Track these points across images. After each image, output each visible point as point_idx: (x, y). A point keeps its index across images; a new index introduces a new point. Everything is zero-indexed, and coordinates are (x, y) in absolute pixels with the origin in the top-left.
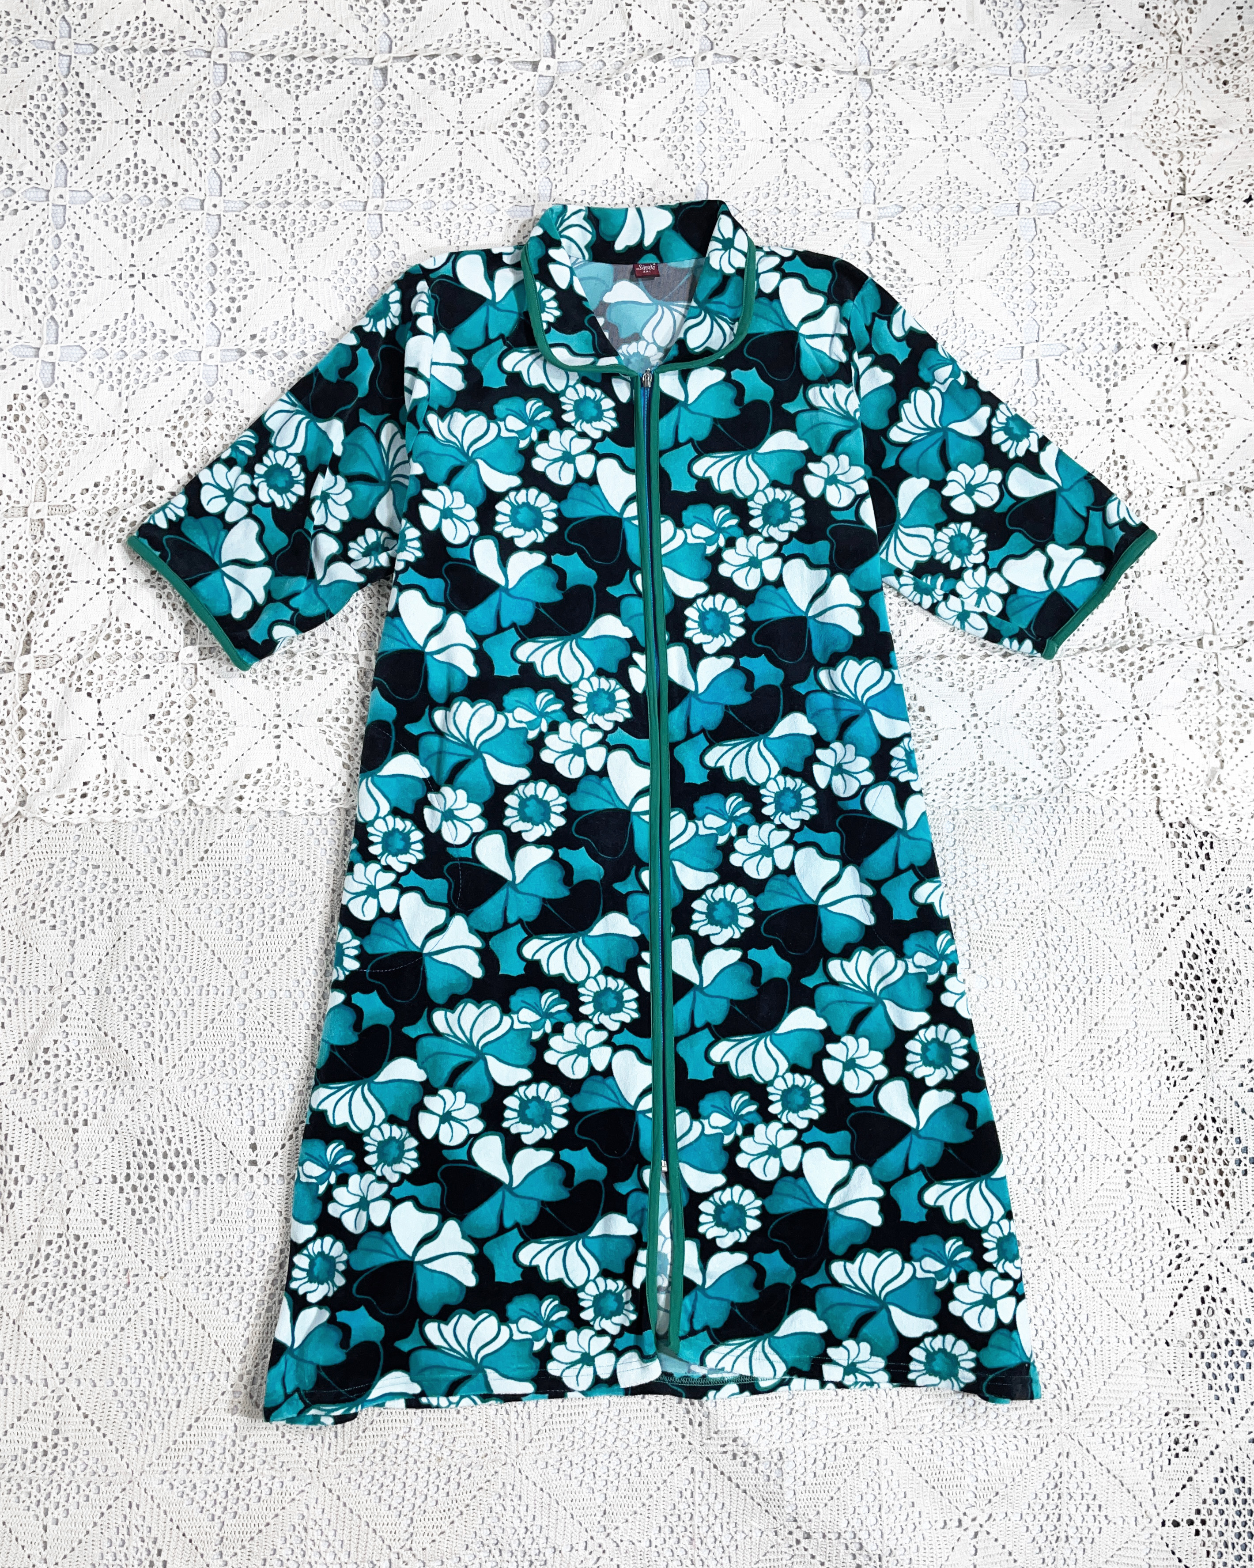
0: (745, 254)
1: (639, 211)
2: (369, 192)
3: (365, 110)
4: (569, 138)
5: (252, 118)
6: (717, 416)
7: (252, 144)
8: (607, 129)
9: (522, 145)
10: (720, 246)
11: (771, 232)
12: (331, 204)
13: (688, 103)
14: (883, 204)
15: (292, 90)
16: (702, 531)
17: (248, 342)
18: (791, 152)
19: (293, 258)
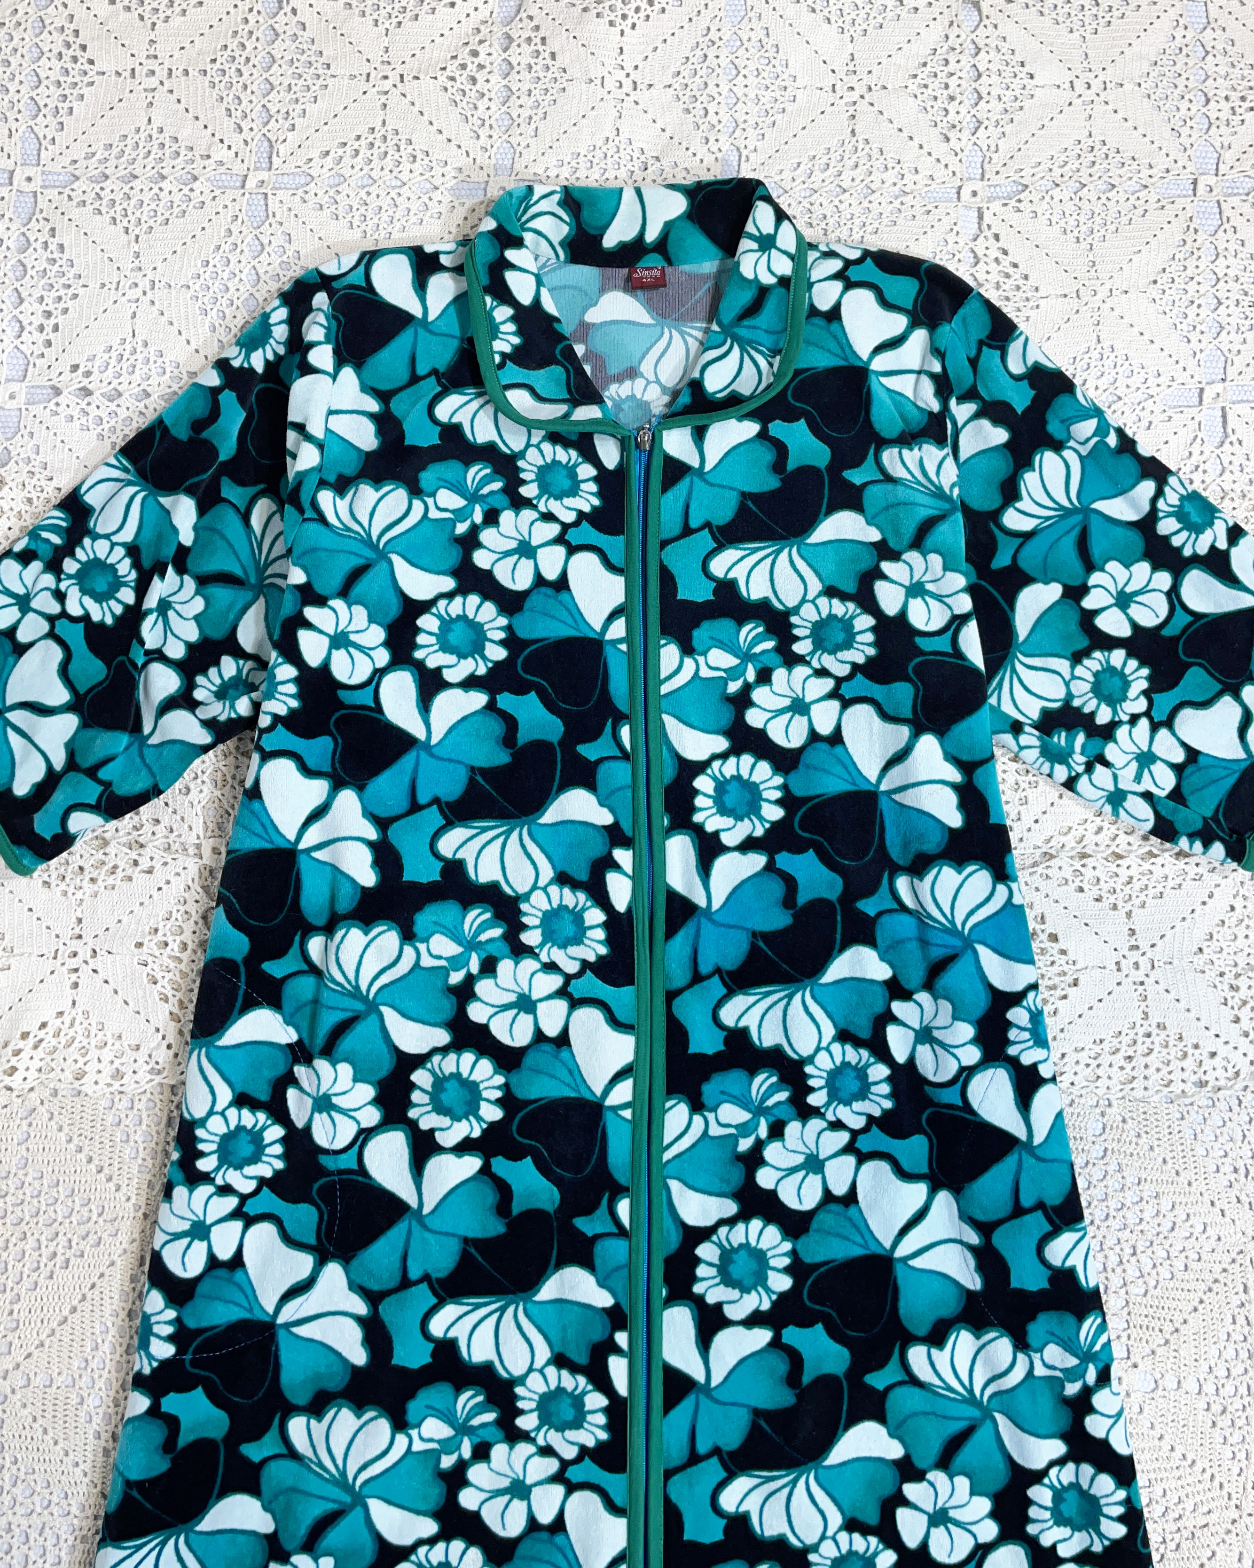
0: (792, 257)
1: (638, 192)
2: (251, 161)
3: (249, 45)
4: (540, 85)
5: (87, 55)
6: (747, 489)
7: (86, 91)
8: (596, 73)
9: (473, 94)
10: (755, 246)
11: (831, 221)
12: (195, 179)
13: (714, 35)
14: (995, 180)
15: (146, 16)
16: (721, 659)
17: (67, 375)
18: (862, 105)
19: (137, 255)
